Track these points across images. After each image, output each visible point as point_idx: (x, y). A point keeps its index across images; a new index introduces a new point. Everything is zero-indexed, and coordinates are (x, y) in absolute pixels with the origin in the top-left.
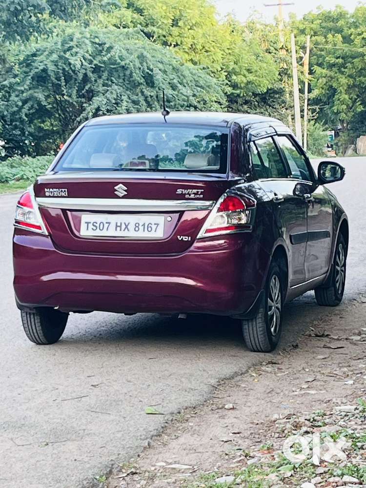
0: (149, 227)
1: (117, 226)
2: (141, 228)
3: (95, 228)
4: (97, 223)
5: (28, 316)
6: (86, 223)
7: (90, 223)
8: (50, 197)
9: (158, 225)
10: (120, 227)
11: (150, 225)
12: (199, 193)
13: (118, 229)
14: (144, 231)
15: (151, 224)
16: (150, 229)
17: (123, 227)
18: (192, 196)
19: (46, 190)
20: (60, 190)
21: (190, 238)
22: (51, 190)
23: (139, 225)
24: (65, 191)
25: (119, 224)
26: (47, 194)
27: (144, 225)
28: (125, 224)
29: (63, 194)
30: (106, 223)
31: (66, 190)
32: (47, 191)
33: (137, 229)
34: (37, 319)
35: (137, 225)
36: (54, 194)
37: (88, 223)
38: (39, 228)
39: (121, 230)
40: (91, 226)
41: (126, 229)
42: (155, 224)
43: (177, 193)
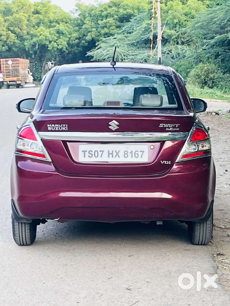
0: (136, 154)
1: (109, 154)
2: (130, 155)
3: (91, 156)
4: (92, 152)
5: (20, 225)
6: (83, 151)
7: (87, 151)
8: (52, 131)
9: (143, 152)
10: (112, 154)
11: (136, 152)
12: (177, 126)
13: (111, 155)
14: (132, 157)
15: (138, 152)
16: (137, 156)
17: (115, 154)
18: (171, 129)
19: (48, 125)
20: (61, 125)
21: (170, 162)
22: (53, 125)
23: (127, 153)
24: (65, 126)
25: (111, 152)
26: (49, 129)
27: (132, 152)
28: (116, 151)
29: (64, 129)
30: (100, 151)
31: (67, 125)
32: (50, 127)
33: (126, 156)
34: (27, 227)
35: (126, 152)
36: (55, 128)
37: (84, 152)
38: (43, 156)
39: (112, 157)
40: (87, 154)
41: (117, 156)
42: (140, 151)
43: (159, 126)
